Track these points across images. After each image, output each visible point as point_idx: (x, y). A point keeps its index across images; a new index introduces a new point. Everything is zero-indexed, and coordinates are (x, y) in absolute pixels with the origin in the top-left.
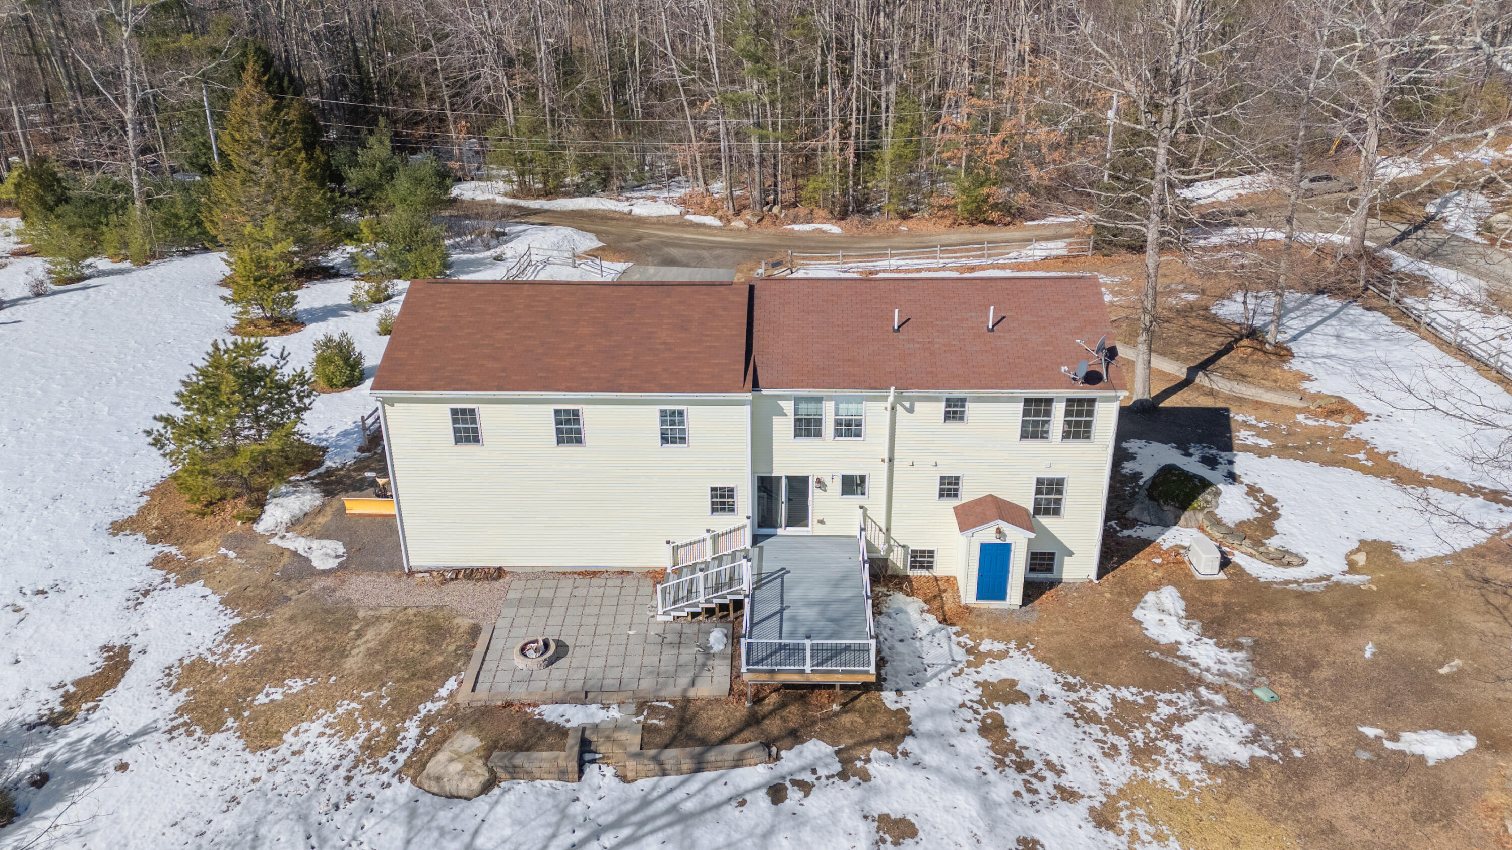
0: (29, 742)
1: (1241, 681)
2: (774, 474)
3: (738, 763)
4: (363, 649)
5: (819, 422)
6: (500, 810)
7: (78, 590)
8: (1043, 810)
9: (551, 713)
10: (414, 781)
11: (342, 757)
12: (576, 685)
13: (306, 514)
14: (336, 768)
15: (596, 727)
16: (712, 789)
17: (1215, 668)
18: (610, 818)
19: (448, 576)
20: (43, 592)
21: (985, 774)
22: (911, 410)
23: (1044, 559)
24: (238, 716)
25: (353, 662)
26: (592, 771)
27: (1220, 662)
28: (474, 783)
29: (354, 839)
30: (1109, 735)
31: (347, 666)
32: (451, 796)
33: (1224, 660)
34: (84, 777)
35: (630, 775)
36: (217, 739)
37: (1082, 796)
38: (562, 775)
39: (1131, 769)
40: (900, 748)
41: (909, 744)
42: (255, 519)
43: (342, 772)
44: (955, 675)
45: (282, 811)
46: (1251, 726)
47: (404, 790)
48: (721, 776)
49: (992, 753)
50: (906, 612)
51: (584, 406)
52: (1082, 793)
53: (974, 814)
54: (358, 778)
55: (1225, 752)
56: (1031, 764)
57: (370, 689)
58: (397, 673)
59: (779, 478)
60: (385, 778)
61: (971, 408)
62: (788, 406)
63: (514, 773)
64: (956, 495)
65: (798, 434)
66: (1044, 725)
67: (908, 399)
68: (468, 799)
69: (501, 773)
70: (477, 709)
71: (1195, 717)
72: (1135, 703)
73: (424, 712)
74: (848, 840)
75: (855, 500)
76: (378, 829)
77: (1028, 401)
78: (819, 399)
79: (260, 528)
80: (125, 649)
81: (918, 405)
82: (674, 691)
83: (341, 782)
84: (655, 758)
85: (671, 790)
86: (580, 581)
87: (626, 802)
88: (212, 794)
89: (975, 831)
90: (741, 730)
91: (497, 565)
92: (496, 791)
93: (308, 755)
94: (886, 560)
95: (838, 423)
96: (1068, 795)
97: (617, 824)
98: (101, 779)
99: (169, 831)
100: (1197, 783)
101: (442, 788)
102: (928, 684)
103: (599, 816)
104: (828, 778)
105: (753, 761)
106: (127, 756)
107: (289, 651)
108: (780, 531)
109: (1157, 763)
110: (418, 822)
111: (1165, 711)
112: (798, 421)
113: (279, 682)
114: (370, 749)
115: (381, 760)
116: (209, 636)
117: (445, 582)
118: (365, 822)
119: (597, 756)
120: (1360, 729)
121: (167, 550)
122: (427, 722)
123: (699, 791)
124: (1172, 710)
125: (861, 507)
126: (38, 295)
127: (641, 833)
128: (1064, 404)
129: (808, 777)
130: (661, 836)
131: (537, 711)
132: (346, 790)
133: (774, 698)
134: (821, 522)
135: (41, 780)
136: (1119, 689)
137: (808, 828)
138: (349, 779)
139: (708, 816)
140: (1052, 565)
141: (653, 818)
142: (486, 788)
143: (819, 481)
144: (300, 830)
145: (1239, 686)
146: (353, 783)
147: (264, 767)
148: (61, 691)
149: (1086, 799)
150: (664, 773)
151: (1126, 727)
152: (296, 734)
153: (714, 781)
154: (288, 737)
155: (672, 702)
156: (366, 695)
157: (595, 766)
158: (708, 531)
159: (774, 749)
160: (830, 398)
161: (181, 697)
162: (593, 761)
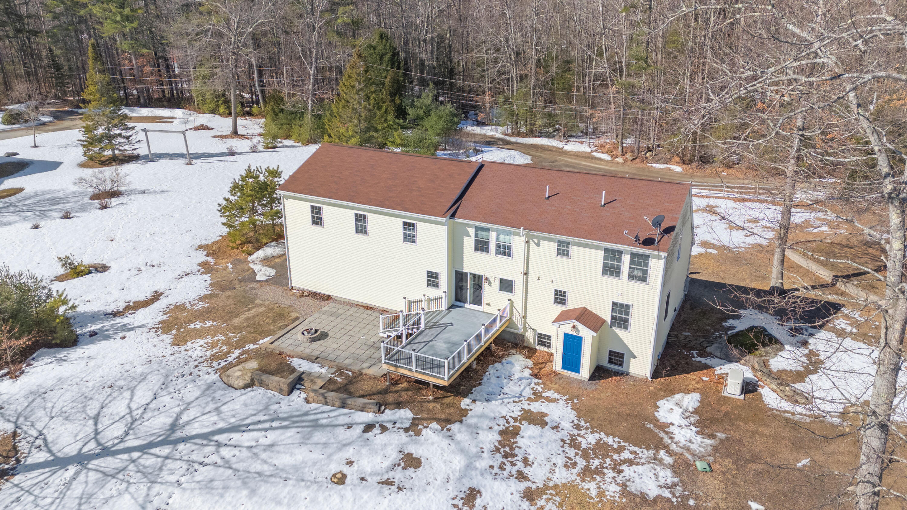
0: (102, 319)
1: (693, 455)
2: (464, 271)
3: (363, 409)
4: (245, 316)
5: (487, 243)
6: (244, 397)
7: (166, 268)
8: (499, 480)
9: (295, 362)
10: (220, 376)
11: (201, 357)
12: (316, 353)
13: (273, 257)
14: (196, 360)
15: (310, 374)
16: (341, 418)
17: (683, 442)
18: (285, 415)
19: (305, 294)
20: (153, 266)
21: (483, 452)
22: (538, 245)
23: (617, 357)
24: (178, 330)
25: (236, 321)
26: (296, 393)
27: (690, 441)
28: (241, 383)
29: (179, 390)
30: (578, 457)
31: (233, 321)
32: (230, 386)
33: (694, 441)
34: (107, 338)
35: (311, 400)
36: (164, 336)
37: (529, 480)
38: (281, 391)
39: (574, 477)
40: (449, 426)
41: (455, 427)
42: (250, 254)
43: (196, 363)
44: (514, 402)
45: (162, 371)
46: (676, 480)
47: (214, 377)
48: (350, 413)
49: (497, 444)
50: (513, 364)
51: (369, 214)
52: (530, 478)
53: (458, 468)
54: (200, 367)
55: (644, 487)
56: (514, 456)
57: (234, 333)
58: (251, 329)
59: (466, 274)
60: (210, 370)
61: (573, 249)
62: (472, 231)
63: (262, 384)
64: (564, 304)
65: (477, 249)
66: (541, 440)
67: (537, 237)
68: (236, 389)
69: (256, 383)
70: (268, 352)
71: (643, 464)
72: (611, 446)
73: (247, 348)
74: (382, 459)
75: (506, 295)
76: (190, 390)
77: (607, 250)
78: (488, 230)
79: (250, 258)
80: (162, 294)
81: (542, 242)
82: (356, 368)
83: (193, 366)
84: (322, 395)
85: (323, 412)
86: (361, 310)
87: (298, 411)
88: (144, 357)
89: (451, 476)
90: (374, 394)
91: (328, 293)
92: (249, 389)
93: (190, 353)
94: (524, 336)
95: (498, 246)
96: (521, 476)
97: (284, 419)
98: (112, 340)
99: (118, 366)
100: (608, 497)
101: (228, 381)
102: (493, 402)
103: (281, 413)
104: (398, 428)
105: (369, 410)
106: (128, 334)
107: (217, 309)
108: (467, 306)
109: (594, 479)
110: (208, 392)
111: (626, 455)
112: (477, 242)
113: (203, 321)
114: (214, 357)
115: (214, 363)
116: (194, 296)
117: (302, 296)
118: (188, 385)
119: (303, 387)
120: (749, 503)
121: (209, 260)
122: (244, 353)
123: (334, 417)
124: (632, 457)
125: (509, 300)
126: (253, 152)
127: (292, 425)
128: (629, 256)
129: (389, 425)
130: (299, 430)
131: (291, 360)
132: (192, 370)
133: (405, 385)
134: (488, 304)
135: (93, 334)
136: (608, 436)
137: (368, 447)
138: (196, 366)
139: (328, 429)
140: (623, 362)
141: (303, 421)
142: (246, 387)
143: (487, 279)
144: (162, 380)
145: (690, 457)
146: (197, 369)
147: (170, 352)
148: (127, 304)
149: (530, 482)
150: (326, 404)
151: (593, 456)
152: (192, 343)
153: (345, 414)
154: (189, 344)
155: (353, 373)
156: (230, 334)
157: (299, 392)
158: (424, 295)
159: (383, 408)
160: (494, 230)
161: (165, 317)
162: (299, 389)
